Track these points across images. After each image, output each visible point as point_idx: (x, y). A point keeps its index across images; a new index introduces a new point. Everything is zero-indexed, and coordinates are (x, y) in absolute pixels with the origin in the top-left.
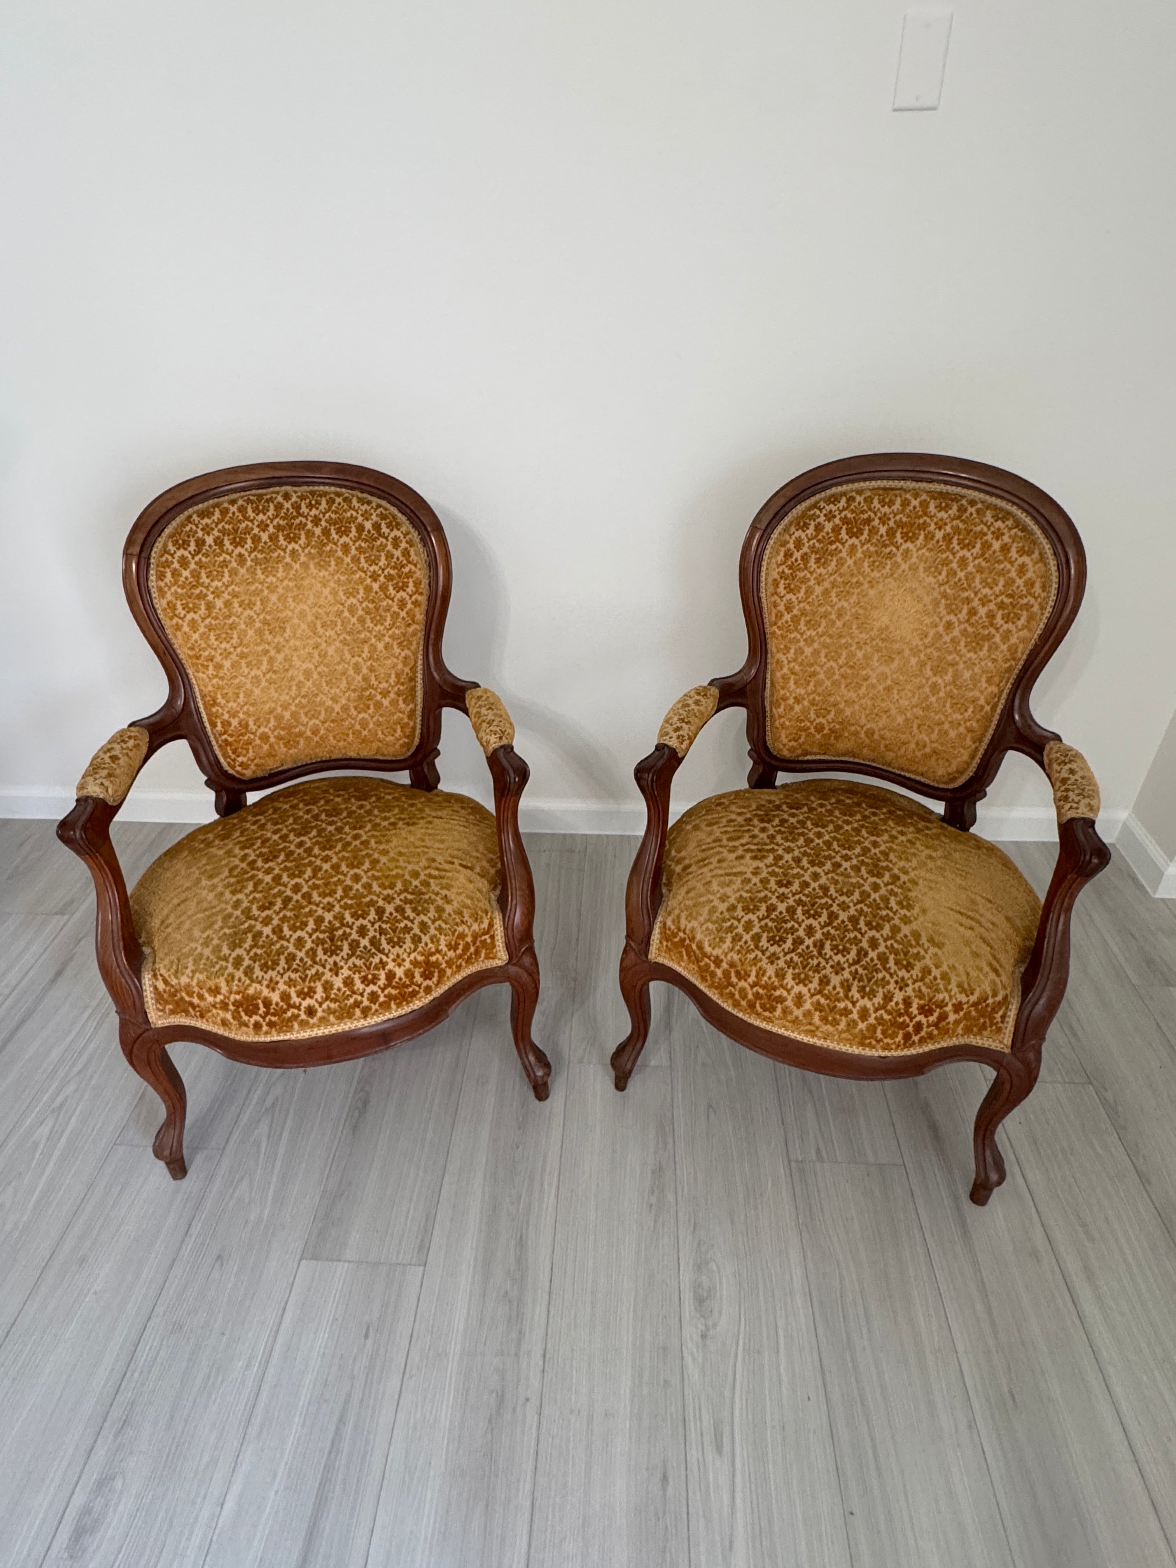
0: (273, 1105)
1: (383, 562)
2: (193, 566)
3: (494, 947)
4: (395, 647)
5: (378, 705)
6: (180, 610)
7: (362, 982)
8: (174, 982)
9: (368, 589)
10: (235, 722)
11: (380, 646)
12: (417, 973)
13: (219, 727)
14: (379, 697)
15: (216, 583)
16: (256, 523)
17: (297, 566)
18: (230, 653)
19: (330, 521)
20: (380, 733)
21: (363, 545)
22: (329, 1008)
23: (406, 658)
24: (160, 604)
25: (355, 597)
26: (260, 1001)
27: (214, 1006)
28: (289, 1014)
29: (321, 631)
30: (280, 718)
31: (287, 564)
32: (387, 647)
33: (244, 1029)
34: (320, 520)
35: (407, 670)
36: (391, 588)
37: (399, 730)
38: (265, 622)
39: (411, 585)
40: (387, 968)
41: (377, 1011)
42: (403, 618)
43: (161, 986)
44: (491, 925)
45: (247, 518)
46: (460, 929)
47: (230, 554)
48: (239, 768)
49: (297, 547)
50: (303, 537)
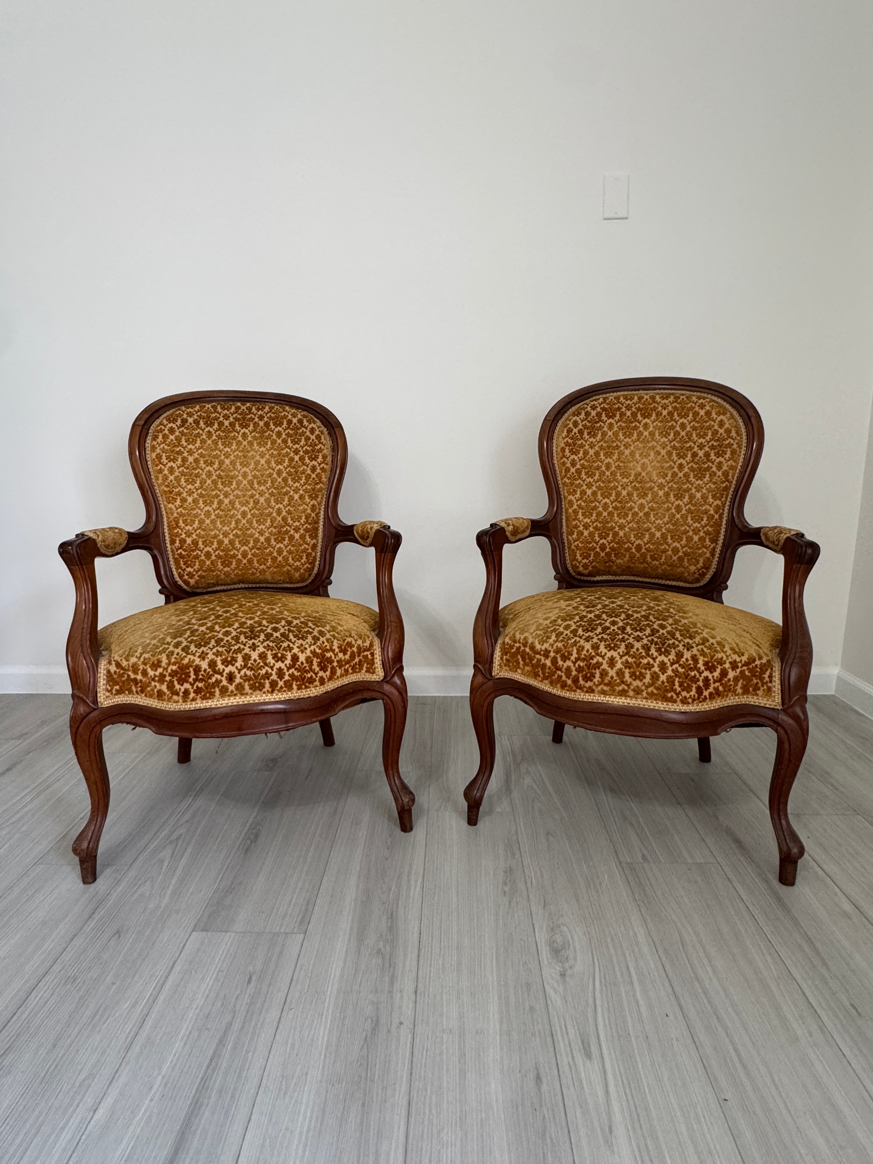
0: (177, 839)
1: (303, 442)
2: (177, 433)
3: (373, 664)
4: (307, 497)
5: (292, 538)
6: (164, 460)
7: (273, 658)
8: (124, 664)
9: (291, 460)
10: (189, 541)
11: (296, 497)
12: (315, 661)
13: (177, 544)
14: (292, 532)
15: (190, 446)
16: (222, 415)
17: (245, 443)
18: (193, 492)
19: (270, 418)
20: (290, 559)
21: (291, 432)
22: (246, 675)
23: (313, 505)
24: (151, 456)
25: (282, 465)
26: (191, 669)
27: (153, 680)
28: (213, 679)
29: (256, 486)
30: (220, 543)
31: (239, 441)
32: (301, 497)
33: (175, 697)
34: (264, 417)
35: (313, 515)
36: (307, 458)
37: (304, 557)
38: (219, 477)
39: (320, 457)
40: (293, 651)
41: (281, 687)
42: (314, 479)
43: (113, 668)
44: (371, 645)
45: (216, 412)
46: (349, 639)
47: (203, 430)
48: (186, 577)
49: (247, 431)
50: (252, 425)
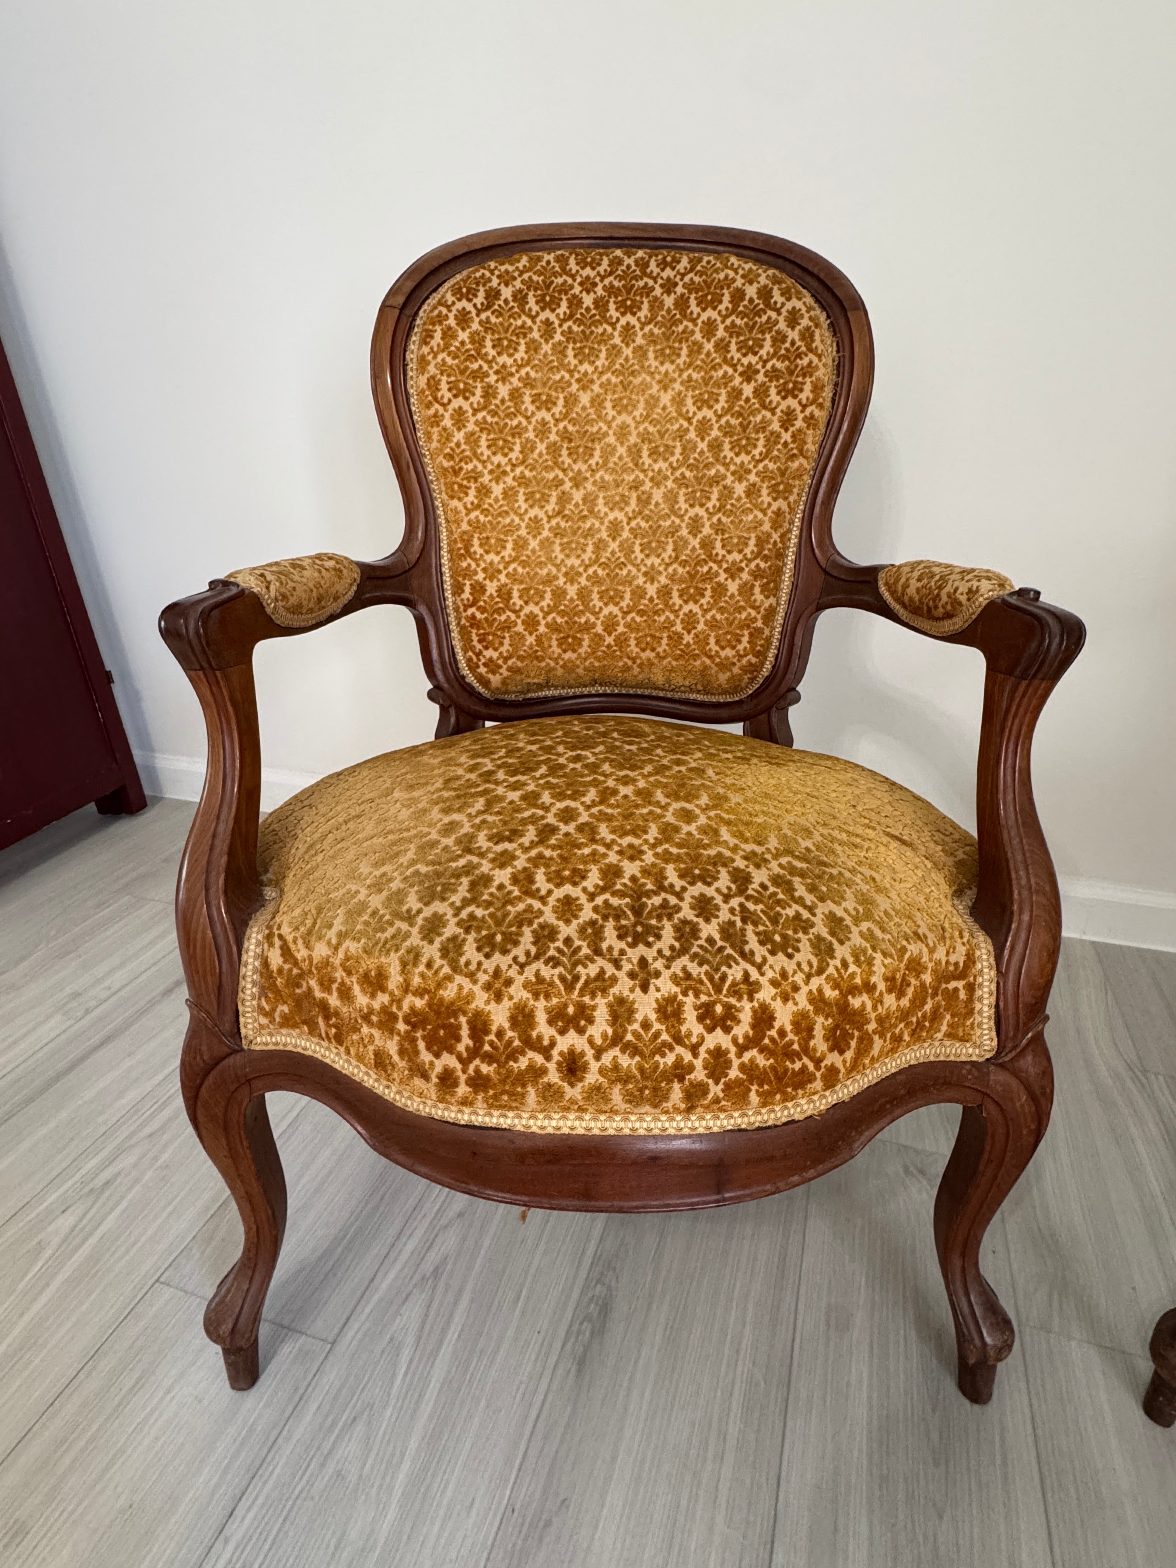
0: (437, 1272)
1: (767, 348)
2: (475, 326)
3: (971, 1012)
4: (764, 492)
5: (720, 590)
6: (445, 393)
7: (701, 1019)
8: (301, 953)
9: (736, 394)
10: (491, 588)
11: (740, 489)
12: (821, 1024)
13: (467, 595)
14: (722, 577)
15: (504, 359)
16: (579, 279)
17: (628, 352)
18: (505, 473)
19: (691, 287)
20: (712, 641)
21: (738, 322)
22: (616, 1067)
23: (778, 513)
24: (417, 382)
25: (710, 407)
26: (463, 1020)
27: (366, 1018)
28: (523, 1063)
29: (646, 460)
30: (559, 594)
31: (614, 346)
32: (752, 491)
33: (418, 1082)
34: (676, 284)
35: (775, 536)
36: (773, 391)
37: (745, 639)
38: (566, 436)
39: (808, 387)
40: (759, 996)
41: (717, 1101)
42: (786, 444)
43: (276, 959)
44: (970, 959)
45: (565, 271)
46: (914, 948)
47: (533, 318)
48: (482, 670)
49: (633, 321)
50: (645, 306)
